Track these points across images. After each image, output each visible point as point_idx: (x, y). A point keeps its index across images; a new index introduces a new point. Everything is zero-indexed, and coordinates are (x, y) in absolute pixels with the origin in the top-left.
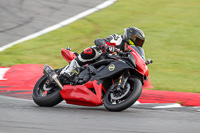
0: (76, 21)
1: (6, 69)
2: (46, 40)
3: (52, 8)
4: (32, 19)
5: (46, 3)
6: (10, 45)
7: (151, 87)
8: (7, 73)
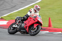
0: (29, 7)
1: (8, 21)
2: (20, 12)
3: (22, 2)
4: (15, 6)
5: (20, 1)
6: (9, 14)
7: (53, 27)
8: (8, 22)
